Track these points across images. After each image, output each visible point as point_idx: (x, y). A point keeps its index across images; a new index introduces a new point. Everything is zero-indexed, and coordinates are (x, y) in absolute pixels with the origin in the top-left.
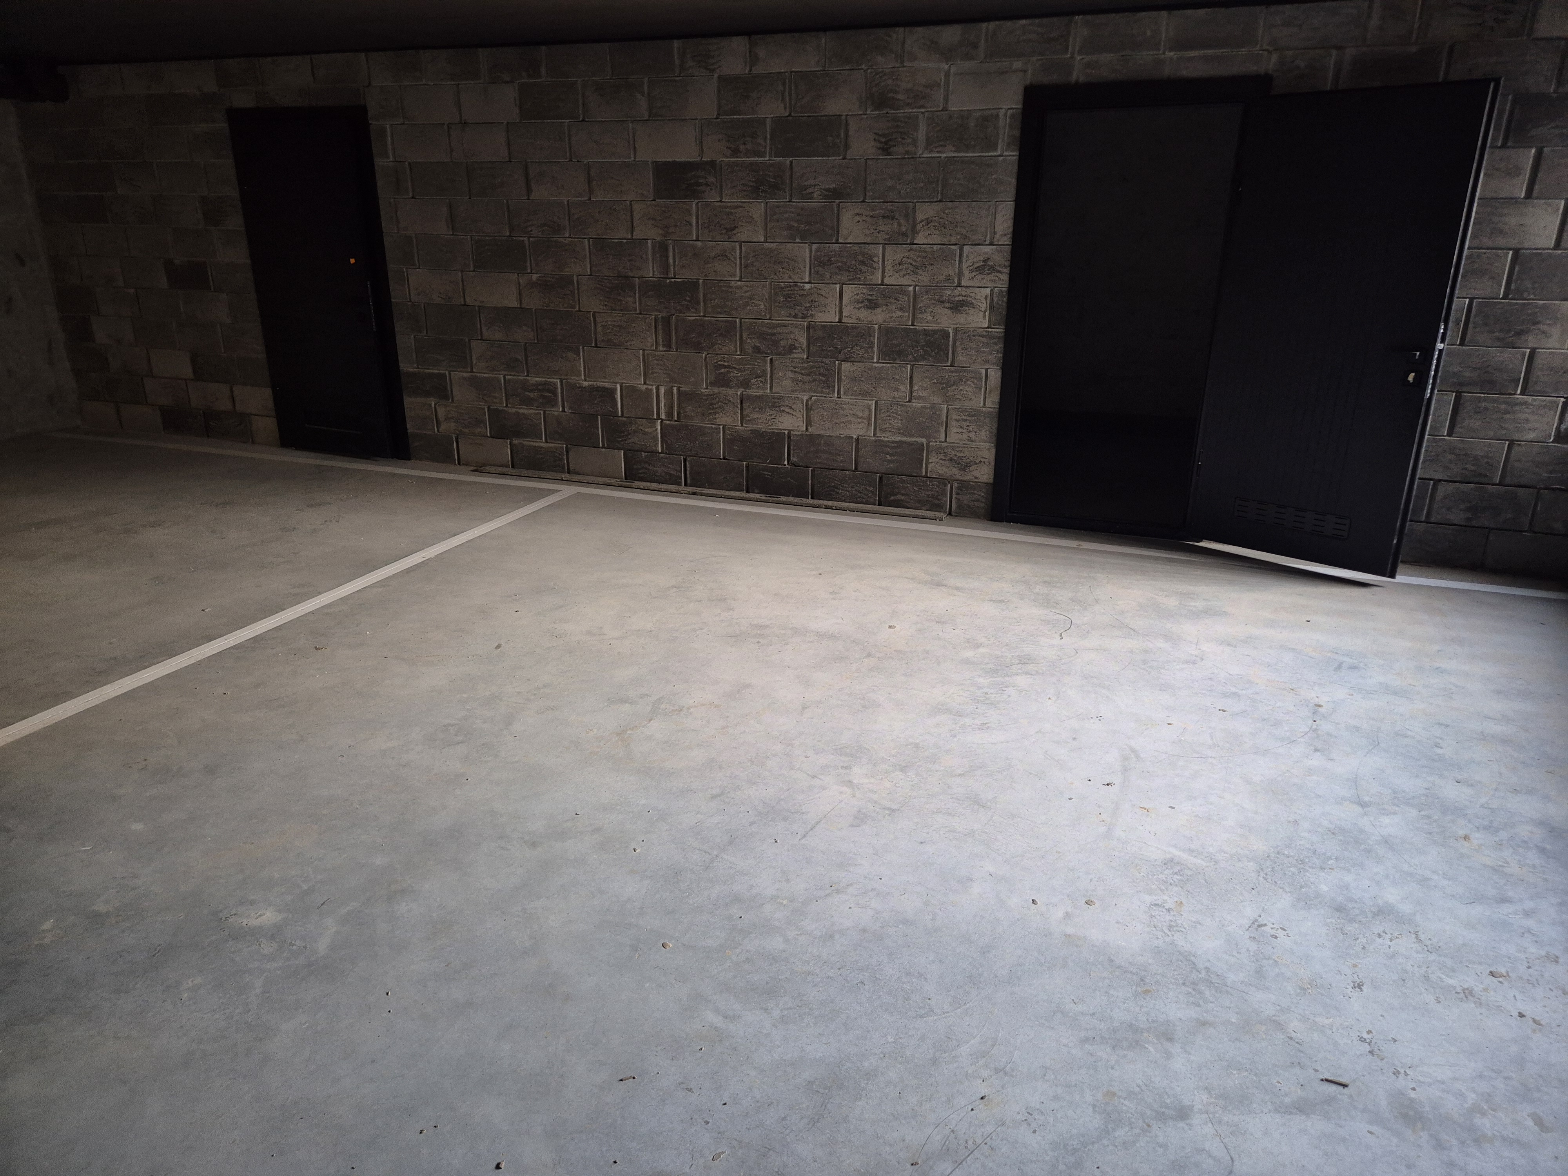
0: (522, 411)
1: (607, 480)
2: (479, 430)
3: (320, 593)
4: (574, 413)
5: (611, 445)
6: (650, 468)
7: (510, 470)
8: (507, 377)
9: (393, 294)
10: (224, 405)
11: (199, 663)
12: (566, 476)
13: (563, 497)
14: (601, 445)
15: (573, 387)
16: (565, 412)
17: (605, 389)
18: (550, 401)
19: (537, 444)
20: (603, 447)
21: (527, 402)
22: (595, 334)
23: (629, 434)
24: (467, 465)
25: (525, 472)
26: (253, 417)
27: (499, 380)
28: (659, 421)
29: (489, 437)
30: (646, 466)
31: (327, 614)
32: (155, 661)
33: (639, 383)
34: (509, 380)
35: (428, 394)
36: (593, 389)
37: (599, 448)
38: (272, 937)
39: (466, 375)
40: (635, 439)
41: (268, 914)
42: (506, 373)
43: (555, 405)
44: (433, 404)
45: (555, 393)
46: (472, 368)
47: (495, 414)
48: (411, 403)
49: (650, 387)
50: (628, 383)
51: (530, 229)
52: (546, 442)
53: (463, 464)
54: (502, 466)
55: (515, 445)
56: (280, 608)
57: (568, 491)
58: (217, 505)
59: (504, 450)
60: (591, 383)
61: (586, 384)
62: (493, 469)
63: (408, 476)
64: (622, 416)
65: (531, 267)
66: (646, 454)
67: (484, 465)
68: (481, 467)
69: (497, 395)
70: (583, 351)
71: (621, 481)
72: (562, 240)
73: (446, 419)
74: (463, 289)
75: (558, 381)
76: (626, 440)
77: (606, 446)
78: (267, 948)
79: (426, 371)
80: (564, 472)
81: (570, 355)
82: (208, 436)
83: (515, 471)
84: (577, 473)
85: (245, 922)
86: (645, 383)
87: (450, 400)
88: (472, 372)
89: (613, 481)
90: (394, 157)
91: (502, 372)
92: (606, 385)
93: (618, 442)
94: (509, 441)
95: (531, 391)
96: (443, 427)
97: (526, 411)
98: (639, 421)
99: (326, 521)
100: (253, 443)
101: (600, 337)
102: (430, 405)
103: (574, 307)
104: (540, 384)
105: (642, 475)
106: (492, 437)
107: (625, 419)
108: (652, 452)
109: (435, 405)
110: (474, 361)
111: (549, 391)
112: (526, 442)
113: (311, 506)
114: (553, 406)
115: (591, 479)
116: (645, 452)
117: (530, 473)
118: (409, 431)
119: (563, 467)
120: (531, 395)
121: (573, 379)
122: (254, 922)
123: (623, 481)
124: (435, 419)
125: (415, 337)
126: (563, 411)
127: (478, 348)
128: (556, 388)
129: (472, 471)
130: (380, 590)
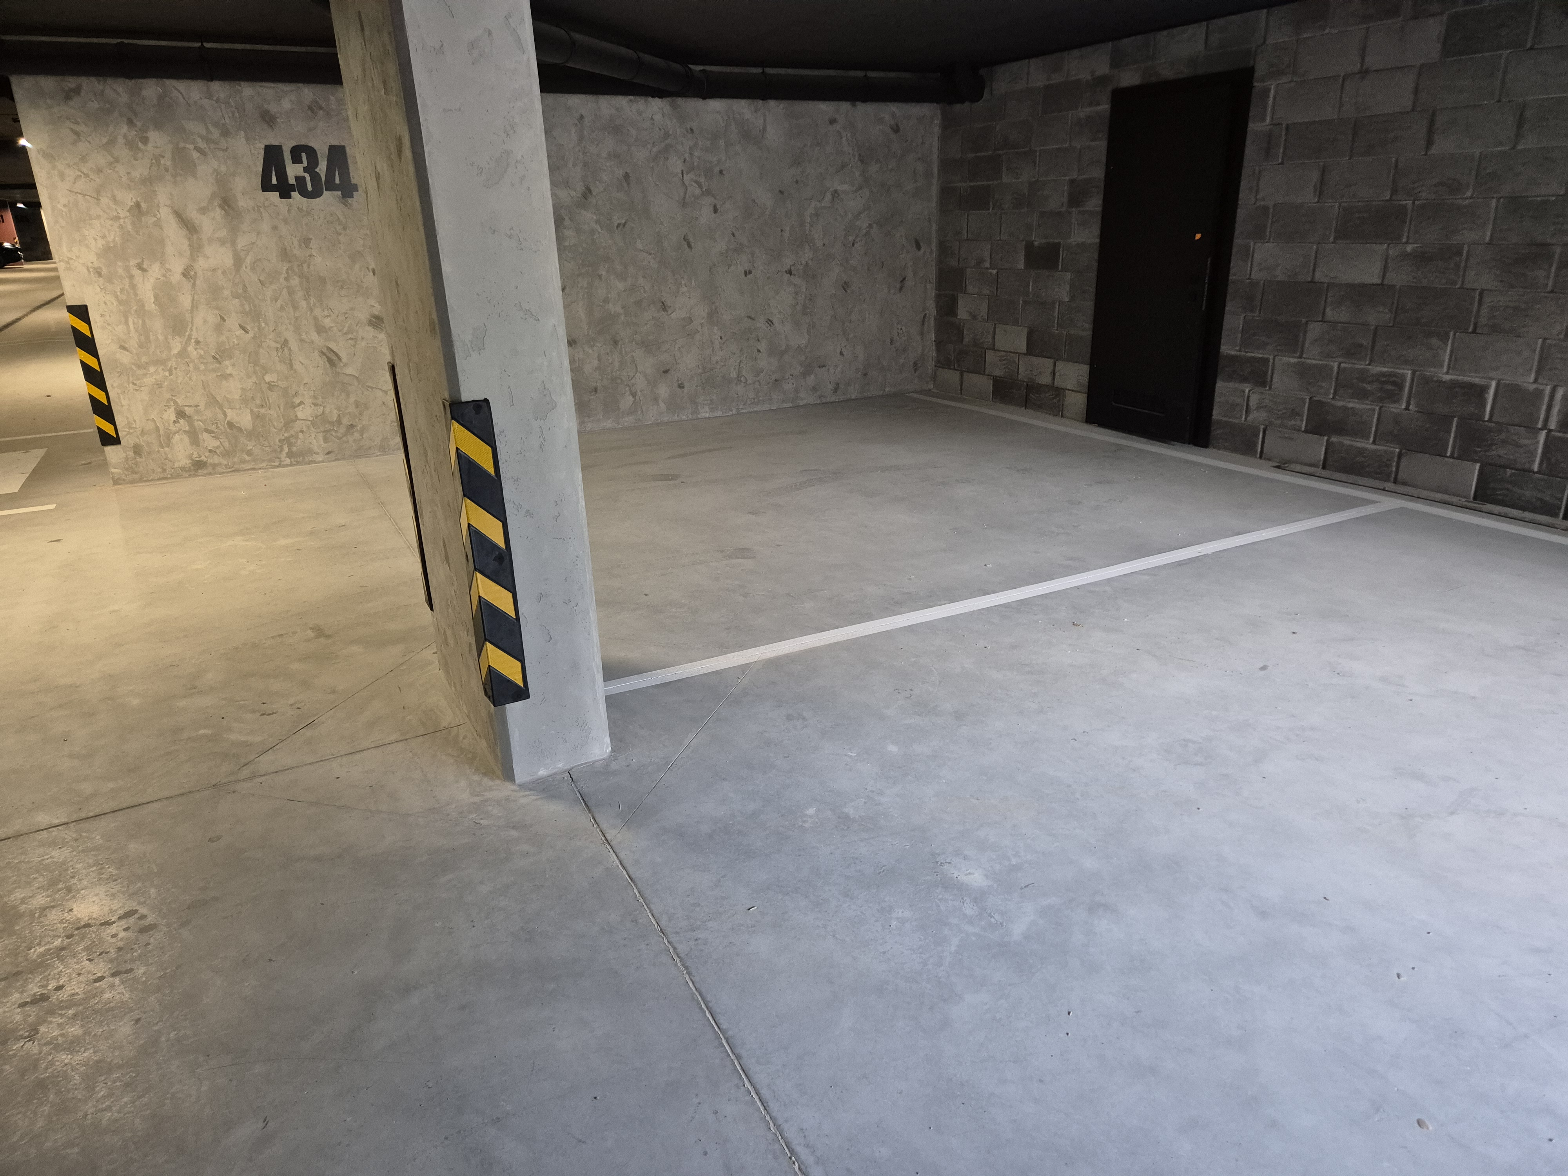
0: (1350, 405)
1: (1446, 497)
2: (1293, 422)
3: (1088, 570)
4: (1421, 412)
5: (1464, 454)
6: (1515, 489)
7: (1319, 471)
8: (1343, 365)
9: (1232, 271)
10: (1045, 379)
11: (971, 614)
12: (1389, 485)
13: (1379, 511)
14: (1449, 454)
15: (1426, 380)
16: (1409, 410)
17: (1472, 386)
18: (1393, 396)
19: (1359, 445)
20: (1452, 457)
21: (1361, 395)
22: (1477, 316)
23: (1492, 445)
24: (1269, 460)
25: (1337, 475)
26: (1067, 391)
27: (1331, 368)
28: (1546, 431)
29: (1303, 432)
30: (1509, 486)
31: (1092, 592)
32: (939, 603)
33: (1528, 381)
34: (1345, 369)
35: (1244, 379)
36: (1454, 384)
37: (1446, 457)
38: (975, 901)
39: (1292, 360)
40: (1502, 451)
41: (976, 875)
42: (1341, 360)
43: (1397, 401)
44: (1247, 391)
45: (1401, 387)
46: (1302, 353)
47: (1316, 406)
48: (1224, 390)
49: (1541, 387)
50: (1508, 379)
51: (1420, 189)
52: (1374, 442)
53: (1265, 459)
54: (1312, 465)
55: (1332, 443)
56: (1050, 577)
57: (1389, 503)
58: (1018, 471)
59: (1317, 448)
60: (1453, 377)
61: (1447, 378)
62: (1298, 468)
63: (1200, 465)
64: (1490, 420)
65: (1408, 236)
66: (1513, 471)
67: (1290, 462)
68: (1284, 464)
69: (1324, 384)
70: (1454, 338)
71: (1466, 501)
72: (1460, 201)
73: (1257, 408)
74: (1315, 264)
75: (1410, 372)
76: (1486, 451)
77: (1455, 455)
78: (970, 909)
79: (1248, 354)
80: (1388, 481)
81: (1435, 341)
82: (1026, 406)
83: (1325, 473)
84: (1404, 483)
85: (956, 875)
86: (1536, 381)
87: (1267, 388)
88: (1300, 357)
89: (1454, 499)
90: (1272, 119)
91: (1337, 359)
92: (1476, 381)
93: (1476, 452)
94: (1326, 438)
95: (1369, 383)
96: (1251, 417)
97: (1357, 406)
98: (1513, 429)
99: (1110, 499)
100: (1062, 416)
101: (1483, 321)
102: (1244, 392)
103: (1455, 283)
104: (1383, 375)
105: (1500, 498)
106: (1306, 431)
107: (1493, 425)
108: (1525, 470)
109: (1250, 391)
110: (1307, 345)
111: (1394, 383)
112: (1347, 441)
113: (1101, 483)
114: (1395, 402)
115: (1424, 493)
116: (1512, 469)
117: (1344, 477)
118: (1213, 417)
119: (1389, 475)
120: (1369, 387)
121: (1430, 371)
122: (963, 878)
123: (1470, 502)
124: (1245, 408)
125: (1244, 317)
126: (1407, 408)
127: (1315, 330)
128: (1404, 381)
129: (1274, 467)
130: (1147, 577)
